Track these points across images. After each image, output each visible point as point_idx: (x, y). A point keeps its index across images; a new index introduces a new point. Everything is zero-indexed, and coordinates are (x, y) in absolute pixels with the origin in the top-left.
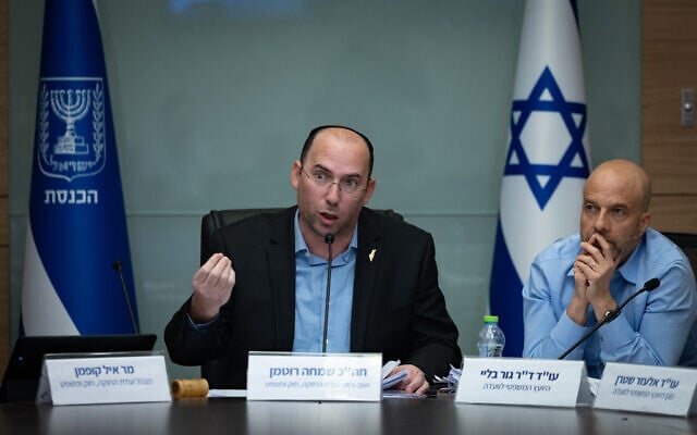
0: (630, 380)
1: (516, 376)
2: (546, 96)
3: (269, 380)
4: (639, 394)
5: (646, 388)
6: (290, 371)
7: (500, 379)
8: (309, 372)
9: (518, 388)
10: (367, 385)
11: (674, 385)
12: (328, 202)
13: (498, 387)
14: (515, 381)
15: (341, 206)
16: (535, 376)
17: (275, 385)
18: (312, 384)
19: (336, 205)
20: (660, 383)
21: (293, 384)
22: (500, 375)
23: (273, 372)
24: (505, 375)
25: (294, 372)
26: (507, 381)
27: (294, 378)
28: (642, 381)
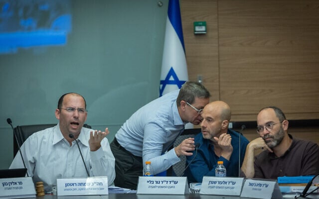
0: (215, 182)
1: (161, 182)
2: (172, 79)
3: (65, 188)
4: (220, 188)
5: (222, 185)
6: (73, 184)
7: (155, 184)
8: (80, 184)
9: (162, 187)
10: (103, 189)
11: (234, 183)
12: (75, 117)
13: (154, 187)
14: (161, 184)
15: (79, 119)
16: (169, 183)
17: (68, 190)
18: (82, 189)
19: (78, 118)
20: (228, 183)
21: (75, 189)
22: (155, 183)
23: (67, 185)
24: (157, 182)
25: (75, 185)
26: (158, 185)
27: (75, 187)
28: (220, 182)
